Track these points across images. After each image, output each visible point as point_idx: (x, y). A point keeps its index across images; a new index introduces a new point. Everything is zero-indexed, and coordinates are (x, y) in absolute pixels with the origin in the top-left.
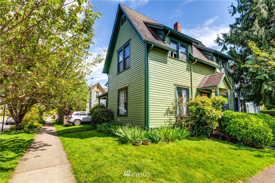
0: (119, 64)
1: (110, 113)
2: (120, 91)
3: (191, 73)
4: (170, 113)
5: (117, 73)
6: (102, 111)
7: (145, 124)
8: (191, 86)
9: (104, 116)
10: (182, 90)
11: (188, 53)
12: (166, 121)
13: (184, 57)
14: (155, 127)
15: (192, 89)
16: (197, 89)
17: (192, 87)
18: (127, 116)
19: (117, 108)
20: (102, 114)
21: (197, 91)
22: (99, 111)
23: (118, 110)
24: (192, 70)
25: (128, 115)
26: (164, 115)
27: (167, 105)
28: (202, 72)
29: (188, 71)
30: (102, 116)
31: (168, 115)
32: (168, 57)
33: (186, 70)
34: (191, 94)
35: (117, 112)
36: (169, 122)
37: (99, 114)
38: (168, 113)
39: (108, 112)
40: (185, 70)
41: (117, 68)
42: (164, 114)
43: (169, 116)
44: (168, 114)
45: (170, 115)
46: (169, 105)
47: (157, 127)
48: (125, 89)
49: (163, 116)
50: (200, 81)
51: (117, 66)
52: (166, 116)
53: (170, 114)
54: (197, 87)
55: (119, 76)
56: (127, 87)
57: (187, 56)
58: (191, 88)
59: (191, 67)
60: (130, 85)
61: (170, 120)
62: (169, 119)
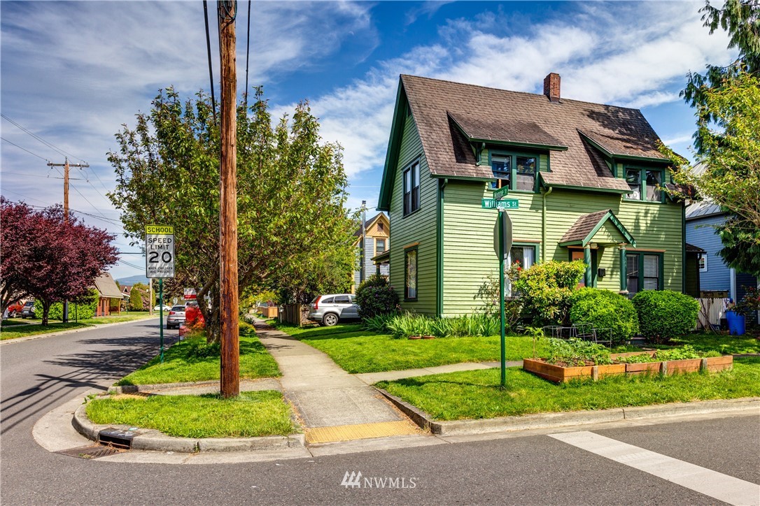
0: (406, 195)
1: (392, 296)
2: (408, 251)
3: (543, 213)
4: (488, 294)
5: (402, 214)
6: (377, 293)
7: (437, 313)
8: (543, 239)
9: (380, 302)
10: (524, 250)
11: (537, 173)
12: (479, 307)
13: (526, 181)
14: (452, 316)
15: (543, 246)
16: (559, 243)
17: (543, 242)
18: (417, 301)
19: (403, 286)
20: (376, 298)
21: (559, 248)
22: (371, 292)
23: (406, 289)
24: (545, 208)
25: (419, 299)
26: (474, 297)
27: (481, 280)
28: (576, 206)
29: (535, 211)
30: (376, 302)
31: (482, 297)
32: (485, 191)
33: (531, 208)
34: (541, 255)
35: (403, 293)
36: (484, 309)
37: (370, 300)
38: (482, 294)
39: (388, 295)
40: (528, 210)
41: (402, 204)
42: (473, 295)
43: (484, 299)
44: (484, 295)
45: (487, 298)
46: (484, 280)
47: (457, 316)
48: (415, 248)
49: (472, 299)
50: (570, 227)
51: (402, 200)
52: (477, 299)
53: (487, 296)
54: (559, 241)
55: (407, 221)
56: (417, 246)
57: (535, 179)
58: (541, 244)
59: (543, 201)
60: (422, 243)
61: (487, 305)
62: (483, 303)
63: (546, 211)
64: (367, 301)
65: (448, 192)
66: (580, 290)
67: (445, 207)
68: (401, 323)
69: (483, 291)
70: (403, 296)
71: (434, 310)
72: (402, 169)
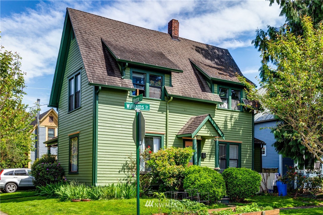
0: (70, 97)
1: (59, 170)
2: (71, 138)
3: (167, 114)
4: (129, 169)
5: (67, 110)
6: (48, 168)
7: (92, 183)
8: (166, 132)
9: (50, 175)
10: (154, 139)
11: (163, 87)
12: (122, 179)
13: (156, 92)
14: (103, 185)
15: (166, 137)
16: (177, 135)
17: (166, 134)
18: (78, 174)
19: (68, 163)
20: (47, 171)
21: (177, 139)
22: (43, 167)
23: (70, 164)
24: (168, 111)
25: (79, 172)
26: (119, 172)
27: (124, 159)
28: (188, 111)
29: (161, 113)
30: (47, 174)
31: (124, 172)
32: (128, 97)
33: (159, 111)
34: (165, 143)
35: (68, 168)
36: (126, 180)
37: (43, 172)
38: (124, 169)
39: (56, 169)
40: (157, 112)
41: (68, 103)
42: (118, 170)
43: (126, 173)
44: (126, 170)
45: (128, 172)
46: (126, 159)
47: (107, 185)
48: (77, 136)
49: (118, 173)
50: (184, 125)
51: (68, 100)
52: (121, 173)
53: (128, 170)
54: (177, 134)
55: (71, 116)
56: (78, 134)
57: (161, 91)
58: (165, 135)
59: (167, 106)
60: (82, 132)
61: (128, 177)
62: (126, 176)
63: (168, 113)
64: (40, 174)
65: (101, 96)
66: (190, 167)
67: (99, 107)
68: (66, 190)
69: (126, 167)
70: (68, 170)
71: (91, 181)
72: (68, 78)
